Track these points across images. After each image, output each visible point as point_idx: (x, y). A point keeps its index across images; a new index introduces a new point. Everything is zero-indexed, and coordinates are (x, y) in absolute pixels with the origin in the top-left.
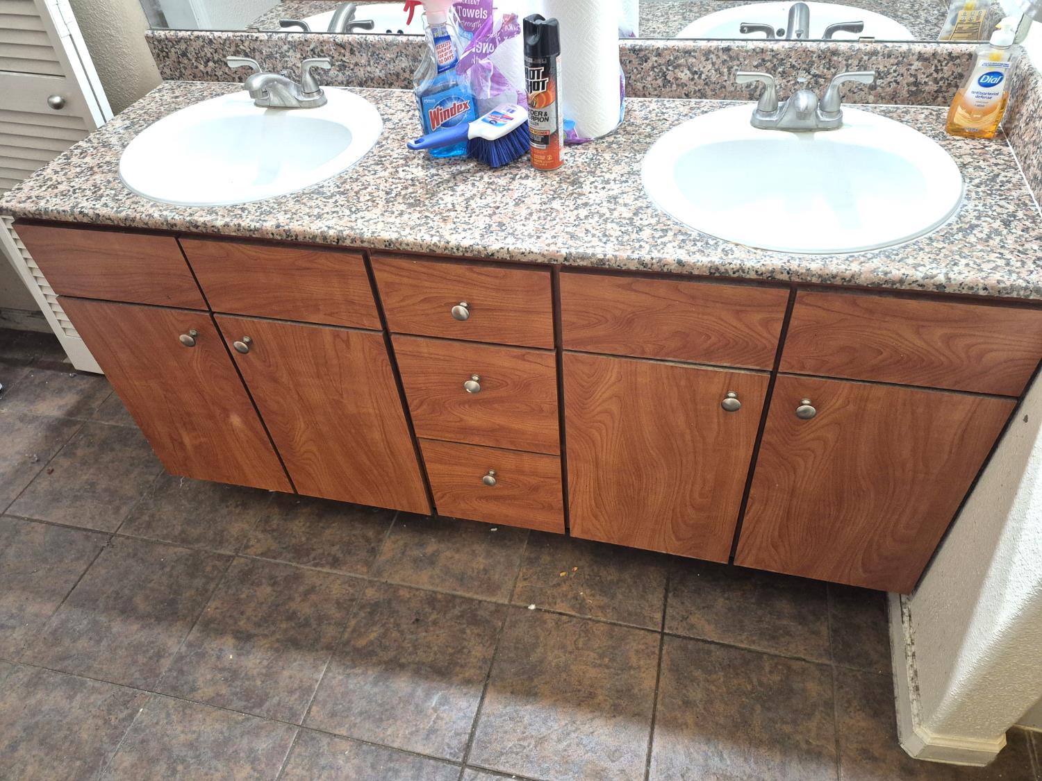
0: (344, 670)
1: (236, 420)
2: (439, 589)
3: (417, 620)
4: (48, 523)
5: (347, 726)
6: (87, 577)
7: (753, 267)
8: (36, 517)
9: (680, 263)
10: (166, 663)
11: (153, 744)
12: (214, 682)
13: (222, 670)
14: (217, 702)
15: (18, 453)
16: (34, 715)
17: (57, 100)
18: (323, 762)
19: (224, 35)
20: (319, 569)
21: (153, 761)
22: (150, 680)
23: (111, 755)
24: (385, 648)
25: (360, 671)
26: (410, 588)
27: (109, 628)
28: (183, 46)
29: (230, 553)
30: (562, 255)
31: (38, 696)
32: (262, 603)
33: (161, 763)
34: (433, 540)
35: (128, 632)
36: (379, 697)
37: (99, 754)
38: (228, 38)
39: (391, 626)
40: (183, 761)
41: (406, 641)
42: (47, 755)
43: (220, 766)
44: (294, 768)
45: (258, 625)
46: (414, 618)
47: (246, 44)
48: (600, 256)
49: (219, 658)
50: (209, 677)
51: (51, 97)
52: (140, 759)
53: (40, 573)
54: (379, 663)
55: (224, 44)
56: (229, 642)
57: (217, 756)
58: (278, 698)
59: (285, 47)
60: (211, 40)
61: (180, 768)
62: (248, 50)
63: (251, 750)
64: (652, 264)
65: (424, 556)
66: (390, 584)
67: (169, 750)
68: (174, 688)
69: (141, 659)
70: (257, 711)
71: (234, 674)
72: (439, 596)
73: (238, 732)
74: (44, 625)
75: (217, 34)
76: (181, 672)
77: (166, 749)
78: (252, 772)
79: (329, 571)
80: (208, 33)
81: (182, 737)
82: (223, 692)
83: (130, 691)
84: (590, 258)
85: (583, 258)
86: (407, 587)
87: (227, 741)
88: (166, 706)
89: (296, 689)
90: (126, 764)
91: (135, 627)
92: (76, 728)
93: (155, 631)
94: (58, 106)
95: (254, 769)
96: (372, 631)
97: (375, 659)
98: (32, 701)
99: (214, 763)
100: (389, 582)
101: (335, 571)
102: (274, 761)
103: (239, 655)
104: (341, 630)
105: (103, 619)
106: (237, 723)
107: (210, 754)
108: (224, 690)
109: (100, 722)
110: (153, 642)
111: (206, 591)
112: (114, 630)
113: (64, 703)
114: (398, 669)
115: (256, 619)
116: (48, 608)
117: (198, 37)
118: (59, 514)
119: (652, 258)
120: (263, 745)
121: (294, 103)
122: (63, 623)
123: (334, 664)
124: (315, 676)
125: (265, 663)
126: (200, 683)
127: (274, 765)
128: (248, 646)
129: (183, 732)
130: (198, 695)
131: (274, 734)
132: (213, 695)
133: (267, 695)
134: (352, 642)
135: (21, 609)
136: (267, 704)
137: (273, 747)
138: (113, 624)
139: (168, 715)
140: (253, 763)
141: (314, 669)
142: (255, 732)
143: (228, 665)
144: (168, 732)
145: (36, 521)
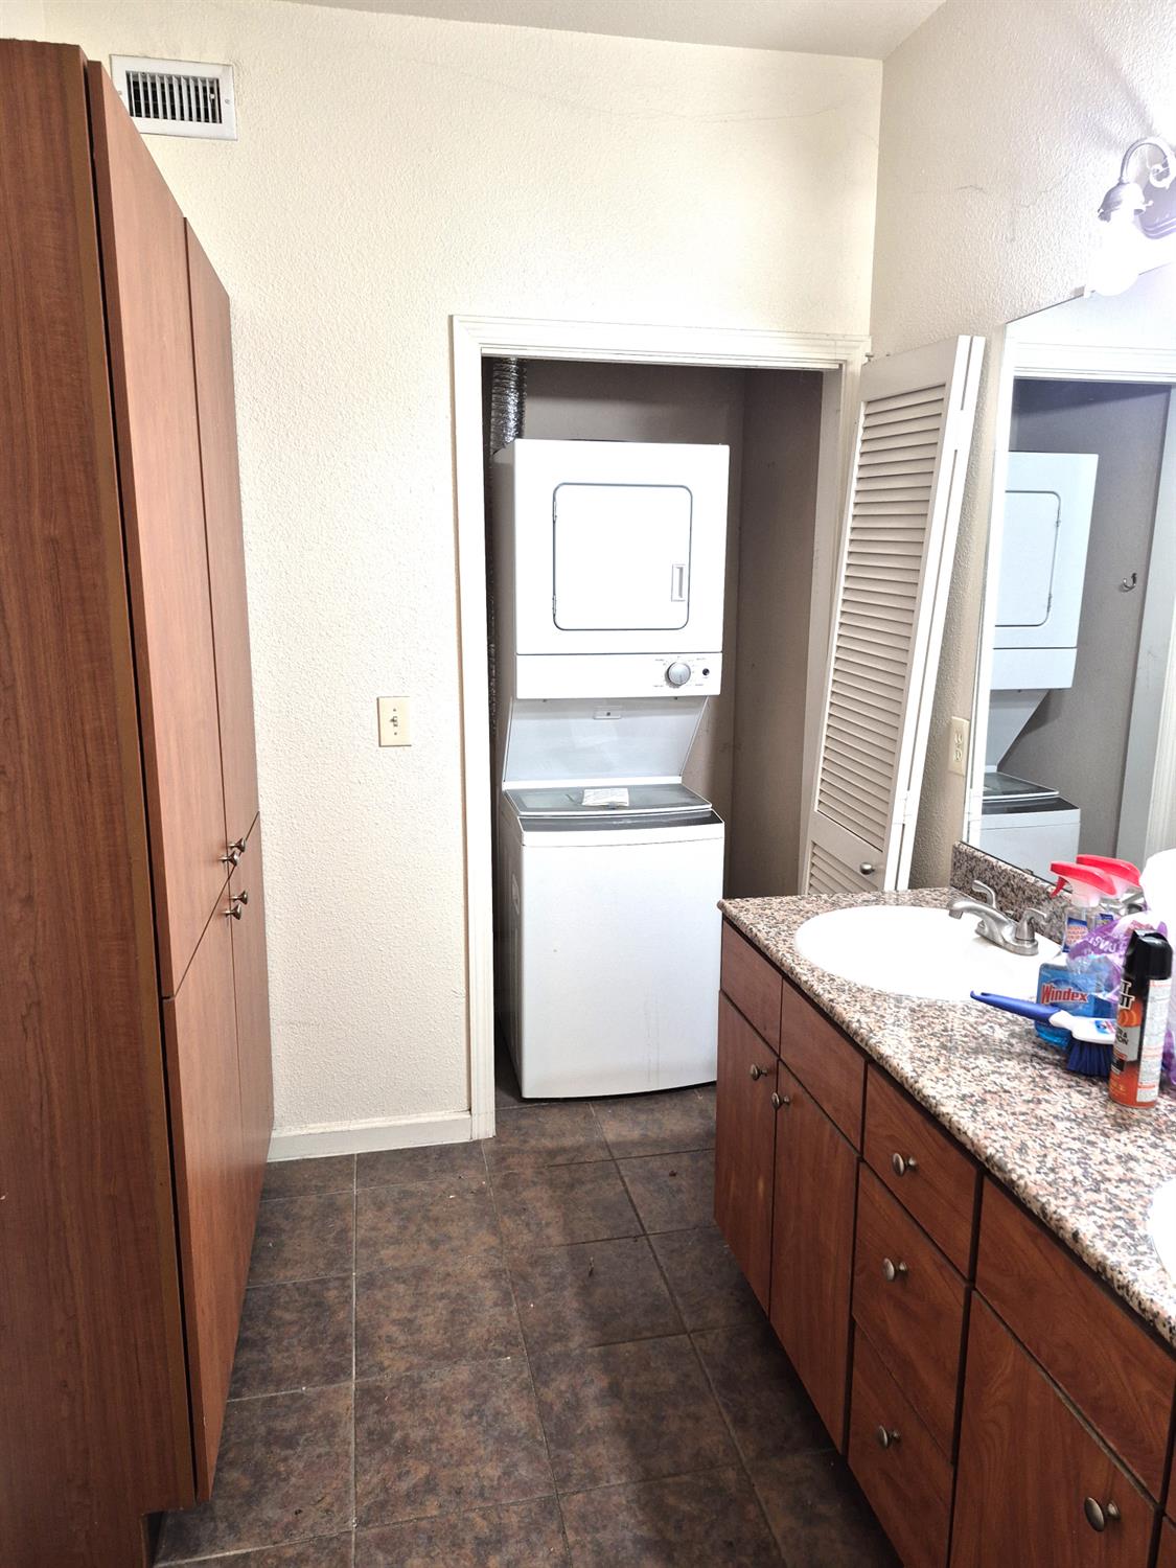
0: (633, 1500)
1: (761, 1185)
2: (783, 1549)
3: (731, 1544)
4: (627, 1191)
5: (579, 1538)
6: (598, 1244)
7: (1139, 1294)
8: (626, 1180)
9: (1075, 1235)
10: (558, 1348)
11: (485, 1385)
12: (560, 1394)
13: (576, 1395)
14: (544, 1410)
15: (671, 1131)
16: (471, 1292)
17: (867, 867)
18: (534, 1537)
19: (1005, 866)
20: (723, 1410)
21: (472, 1395)
22: (536, 1347)
23: (464, 1362)
24: (678, 1528)
25: (641, 1518)
26: (763, 1515)
27: (565, 1288)
28: (973, 864)
29: (687, 1326)
30: (985, 1153)
31: (486, 1284)
32: (655, 1385)
33: (473, 1401)
34: (839, 1506)
35: (569, 1303)
36: (623, 1554)
37: (461, 1354)
38: (1005, 870)
39: (707, 1520)
40: (481, 1418)
41: (700, 1547)
42: (446, 1321)
43: (490, 1448)
44: (515, 1512)
45: (633, 1395)
46: (730, 1539)
47: (1016, 880)
48: (1014, 1177)
49: (584, 1384)
50: (563, 1388)
51: (866, 863)
52: (469, 1385)
53: (583, 1216)
54: (659, 1531)
55: (1000, 874)
56: (602, 1382)
57: (497, 1440)
58: (573, 1456)
59: (1043, 896)
60: (993, 867)
61: (475, 1418)
62: (1015, 886)
63: (515, 1465)
64: (1051, 1218)
65: (811, 1506)
66: (754, 1491)
67: (485, 1402)
68: (539, 1369)
69: (550, 1329)
70: (552, 1447)
71: (575, 1406)
72: (775, 1553)
73: (527, 1443)
74: (544, 1246)
75: (1001, 863)
76: (556, 1363)
77: (486, 1397)
78: (496, 1478)
79: (728, 1420)
80: (995, 860)
81: (501, 1403)
82: (555, 1408)
83: (521, 1340)
84: (1005, 1172)
85: (1000, 1169)
86: (761, 1510)
87: (513, 1440)
88: (521, 1372)
89: (590, 1468)
90: (461, 1377)
91: (575, 1305)
92: (474, 1324)
93: (579, 1321)
94: (865, 872)
95: (499, 1478)
96: (689, 1504)
97: (660, 1524)
98: (480, 1282)
99: (491, 1442)
100: (756, 1488)
101: (730, 1427)
102: (514, 1492)
103: (596, 1399)
104: (672, 1471)
105: (570, 1278)
106: (534, 1437)
107: (496, 1434)
108: (557, 1408)
109: (486, 1337)
110: (570, 1326)
111: (640, 1333)
112: (565, 1293)
113: (489, 1303)
114: (664, 1556)
115: (637, 1390)
116: (558, 1239)
117: (986, 861)
118: (637, 1191)
119: (1055, 1212)
120: (523, 1472)
121: (1001, 941)
122: (552, 1257)
123: (632, 1487)
124: (612, 1477)
125: (601, 1424)
126: (554, 1385)
127: (511, 1493)
128: (609, 1400)
129: (505, 1400)
130: (543, 1390)
131: (538, 1475)
132: (549, 1401)
133: (572, 1445)
134: (666, 1491)
135: (548, 1225)
136: (563, 1452)
137: (526, 1483)
138: (570, 1289)
139: (514, 1379)
140: (504, 1474)
141: (618, 1472)
142: (534, 1458)
143: (581, 1396)
144: (500, 1390)
145: (623, 1182)
